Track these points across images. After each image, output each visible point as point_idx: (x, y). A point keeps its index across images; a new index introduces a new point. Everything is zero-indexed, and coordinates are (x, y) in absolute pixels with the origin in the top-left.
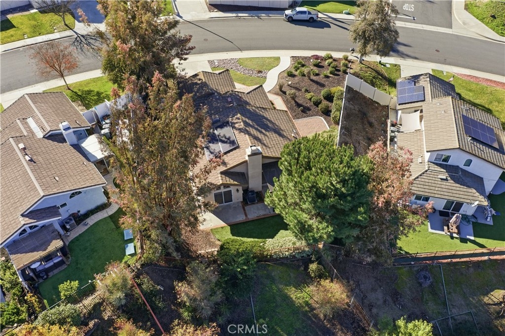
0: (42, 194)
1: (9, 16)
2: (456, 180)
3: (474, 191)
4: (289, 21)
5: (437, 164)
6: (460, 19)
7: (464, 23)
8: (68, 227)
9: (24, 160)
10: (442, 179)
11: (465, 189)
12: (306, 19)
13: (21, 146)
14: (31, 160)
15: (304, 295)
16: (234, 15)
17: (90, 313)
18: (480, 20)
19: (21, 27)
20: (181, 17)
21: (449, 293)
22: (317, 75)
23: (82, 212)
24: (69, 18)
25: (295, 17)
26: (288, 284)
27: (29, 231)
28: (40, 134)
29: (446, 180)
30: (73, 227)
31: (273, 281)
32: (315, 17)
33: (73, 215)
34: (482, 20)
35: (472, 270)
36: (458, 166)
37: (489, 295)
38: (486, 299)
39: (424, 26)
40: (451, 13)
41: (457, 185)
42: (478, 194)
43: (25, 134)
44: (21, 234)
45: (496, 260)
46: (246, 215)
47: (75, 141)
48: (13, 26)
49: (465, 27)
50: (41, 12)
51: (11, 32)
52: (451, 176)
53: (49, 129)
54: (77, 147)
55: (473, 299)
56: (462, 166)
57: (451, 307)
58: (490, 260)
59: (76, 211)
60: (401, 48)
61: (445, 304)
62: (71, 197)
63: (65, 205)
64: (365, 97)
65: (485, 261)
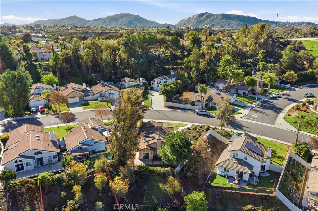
0: (87, 138)
1: (89, 102)
2: (240, 164)
3: (246, 168)
4: (197, 114)
5: (234, 158)
6: (279, 122)
7: (281, 124)
8: (91, 153)
9: (84, 131)
10: (234, 163)
11: (243, 167)
12: (204, 114)
13: (84, 128)
14: (86, 131)
15: (165, 187)
16: (175, 110)
17: (90, 173)
18: (289, 123)
19: (92, 105)
20: (152, 109)
21: (228, 203)
22: (199, 130)
23: (97, 151)
24: (110, 104)
25: (200, 113)
26: (161, 183)
27: (79, 149)
28: (90, 127)
29: (236, 163)
30: (92, 154)
31: (155, 180)
32: (208, 114)
33: (93, 151)
34: (290, 123)
35: (239, 196)
36: (242, 159)
37: (245, 207)
38: (244, 208)
39: (260, 123)
40: (276, 120)
41: (240, 165)
42: (248, 169)
43: (86, 126)
44: (77, 149)
45: (251, 194)
46: (153, 163)
47: (101, 131)
48: (89, 105)
49: (281, 125)
50: (100, 102)
51: (88, 106)
52: (238, 162)
53: (94, 126)
54: (101, 133)
55: (238, 207)
56: (244, 160)
57: (228, 208)
58: (248, 194)
59: (94, 150)
60: (244, 128)
61: (225, 206)
62: (95, 143)
63: (92, 145)
64: (218, 140)
65: (246, 194)
